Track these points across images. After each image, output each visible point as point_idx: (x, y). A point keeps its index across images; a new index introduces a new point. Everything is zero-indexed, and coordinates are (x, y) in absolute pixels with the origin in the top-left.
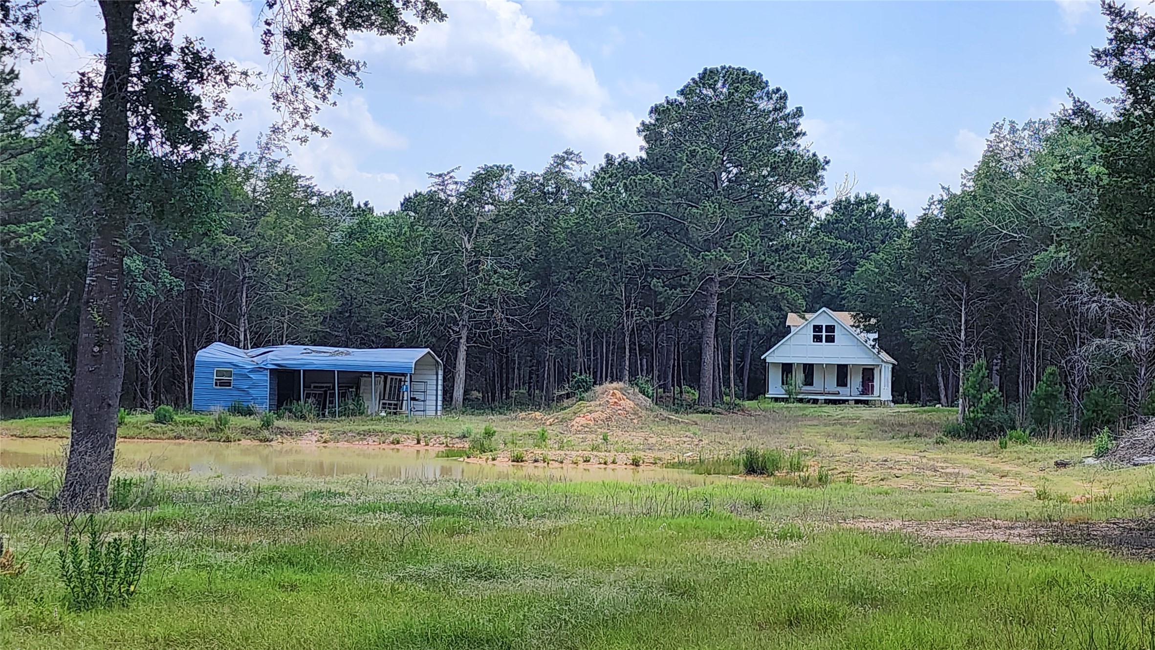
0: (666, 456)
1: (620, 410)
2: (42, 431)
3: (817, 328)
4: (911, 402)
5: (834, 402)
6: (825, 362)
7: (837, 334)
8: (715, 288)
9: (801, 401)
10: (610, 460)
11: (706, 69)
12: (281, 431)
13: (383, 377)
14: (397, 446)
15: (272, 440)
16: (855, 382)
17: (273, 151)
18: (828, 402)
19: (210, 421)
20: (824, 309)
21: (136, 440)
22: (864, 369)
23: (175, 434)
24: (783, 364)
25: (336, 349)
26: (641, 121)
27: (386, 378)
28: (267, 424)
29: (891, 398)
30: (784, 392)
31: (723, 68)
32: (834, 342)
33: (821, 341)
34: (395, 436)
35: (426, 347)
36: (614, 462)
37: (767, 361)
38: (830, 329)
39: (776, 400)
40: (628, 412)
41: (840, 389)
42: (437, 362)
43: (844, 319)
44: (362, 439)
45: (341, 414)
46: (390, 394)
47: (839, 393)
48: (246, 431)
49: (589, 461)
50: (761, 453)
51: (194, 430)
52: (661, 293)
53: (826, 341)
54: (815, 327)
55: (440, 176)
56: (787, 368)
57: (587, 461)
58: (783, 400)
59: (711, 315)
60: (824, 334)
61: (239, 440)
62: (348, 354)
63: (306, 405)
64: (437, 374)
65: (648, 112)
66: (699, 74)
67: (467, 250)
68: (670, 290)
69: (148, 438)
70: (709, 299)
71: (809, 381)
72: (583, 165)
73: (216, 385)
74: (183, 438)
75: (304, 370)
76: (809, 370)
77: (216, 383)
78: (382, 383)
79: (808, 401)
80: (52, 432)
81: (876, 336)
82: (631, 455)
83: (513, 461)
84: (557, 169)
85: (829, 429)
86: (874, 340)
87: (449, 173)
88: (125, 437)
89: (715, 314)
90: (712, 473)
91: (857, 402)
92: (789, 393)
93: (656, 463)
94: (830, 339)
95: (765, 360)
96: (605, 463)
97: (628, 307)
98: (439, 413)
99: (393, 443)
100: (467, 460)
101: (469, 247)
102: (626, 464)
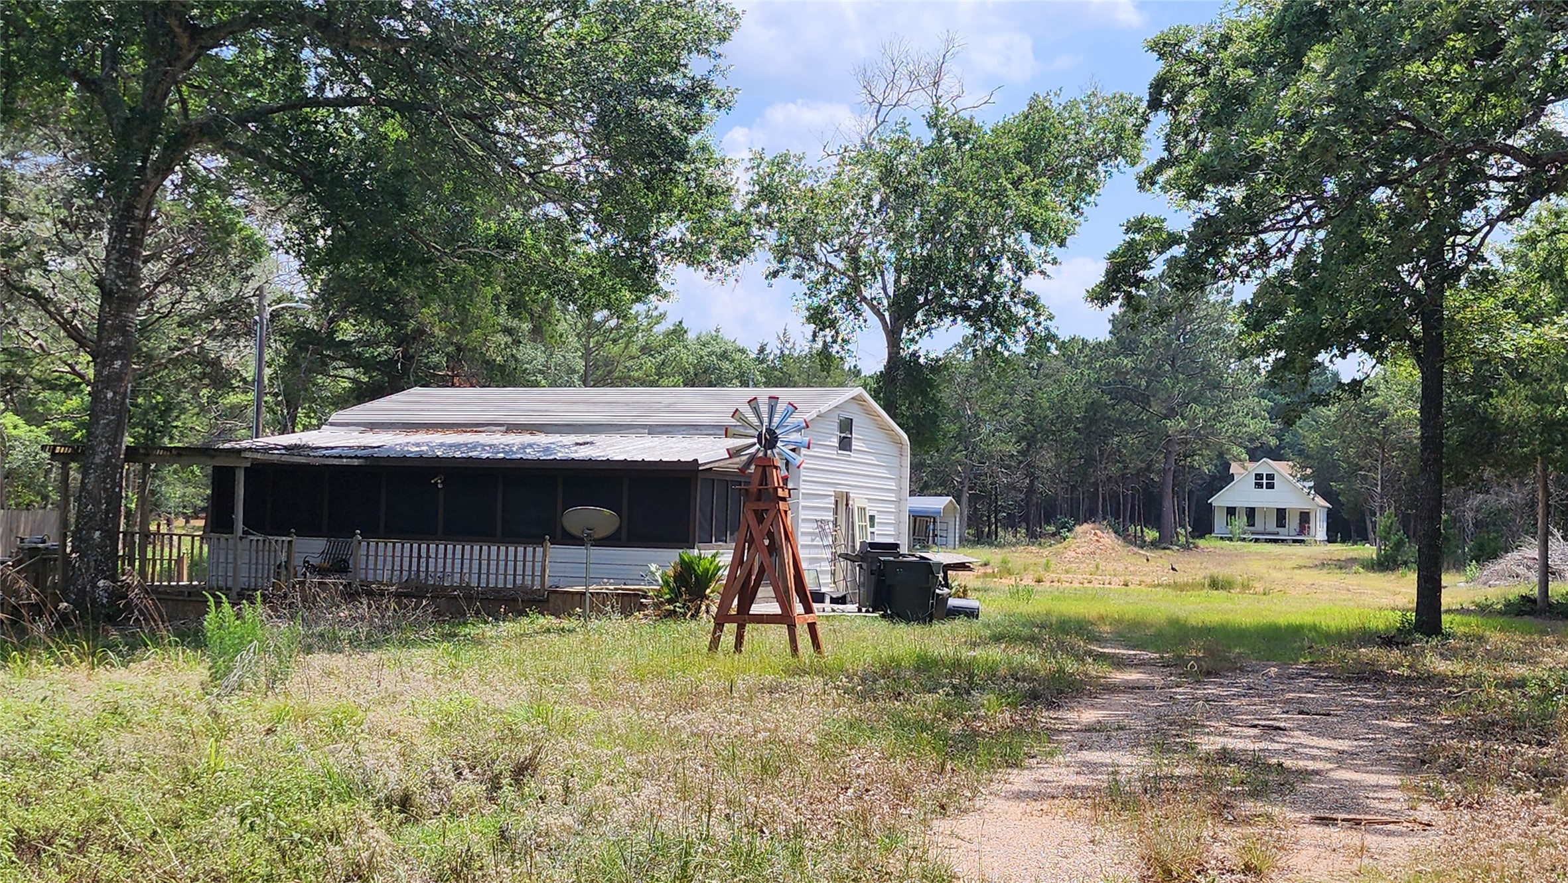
0: (1148, 580)
1: (1102, 546)
3: (1259, 476)
4: (1343, 541)
5: (1275, 541)
6: (1265, 506)
7: (1276, 481)
9: (1242, 539)
10: (1107, 582)
16: (1293, 523)
18: (1267, 541)
20: (1265, 459)
22: (1301, 513)
24: (1227, 508)
29: (1326, 538)
30: (1228, 532)
32: (1274, 488)
33: (1262, 488)
35: (949, 496)
37: (1213, 505)
38: (1270, 477)
39: (1221, 538)
40: (1107, 548)
41: (1280, 530)
42: (955, 507)
43: (1282, 469)
47: (1278, 533)
50: (1220, 578)
53: (1267, 488)
54: (1256, 475)
56: (1231, 511)
58: (1227, 539)
59: (1169, 469)
60: (1264, 481)
64: (956, 517)
71: (1251, 522)
76: (1251, 513)
79: (1251, 540)
81: (1312, 484)
82: (1122, 578)
85: (1270, 563)
86: (1310, 488)
89: (1172, 468)
91: (1295, 541)
92: (1233, 532)
94: (1271, 486)
95: (1211, 504)
98: (957, 547)
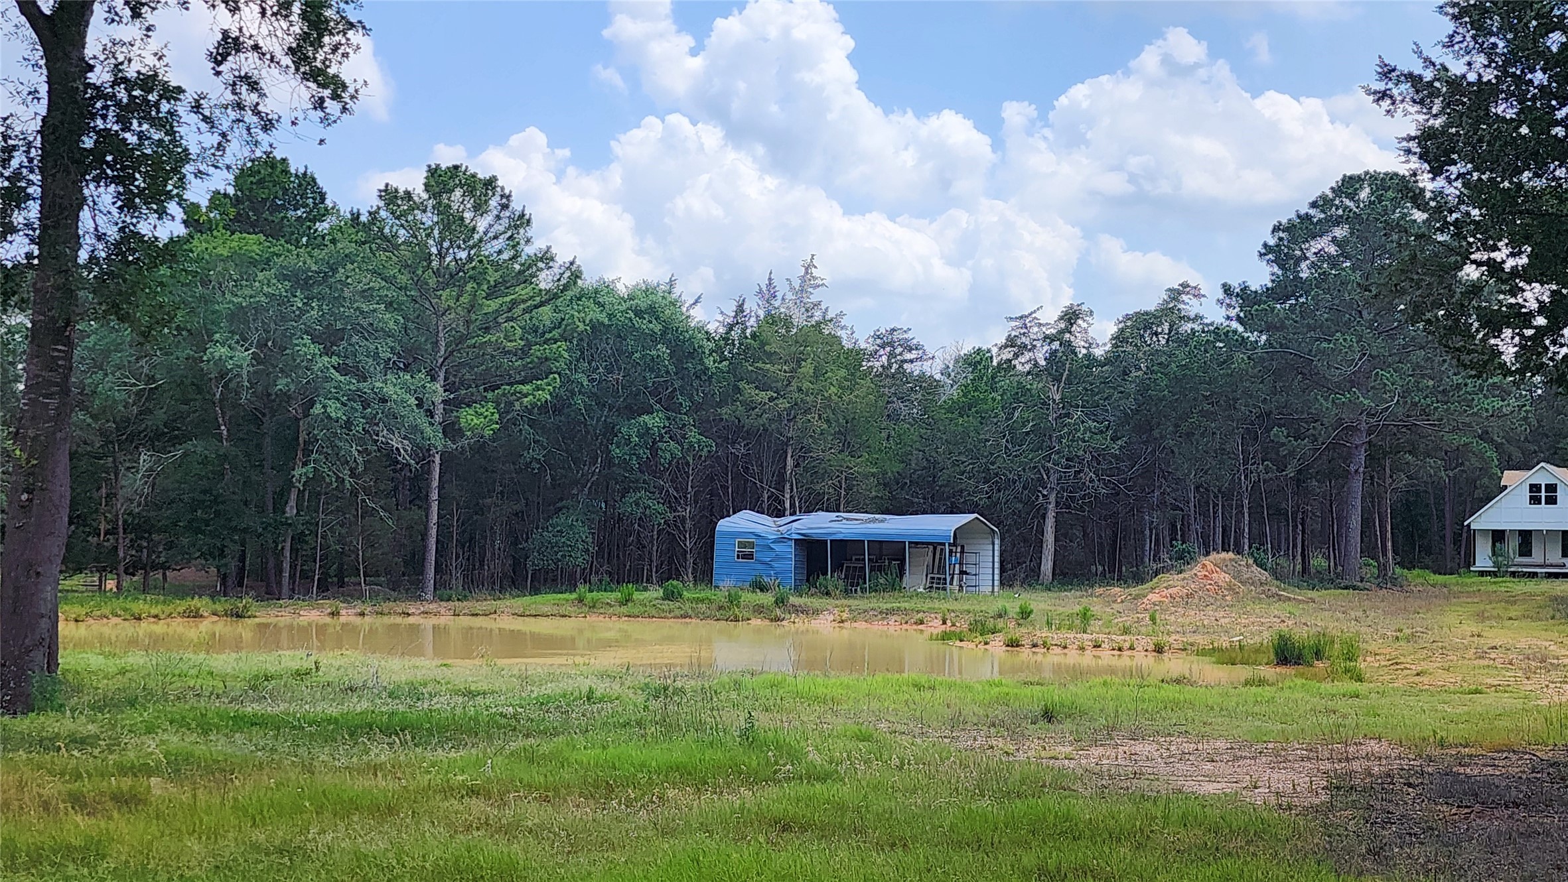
0: (1203, 641)
1: (1210, 584)
2: (546, 609)
3: (1535, 488)
5: (1557, 576)
6: (1544, 527)
7: (1559, 494)
8: (1360, 439)
9: (1513, 574)
10: (1127, 645)
11: (1345, 176)
12: (798, 610)
13: (931, 547)
14: (921, 627)
15: (783, 619)
17: (811, 293)
18: (1550, 575)
19: (720, 596)
20: (1542, 464)
21: (640, 619)
23: (682, 612)
24: (1493, 531)
25: (872, 516)
26: (1262, 242)
27: (935, 549)
28: (780, 602)
30: (1492, 565)
31: (1367, 173)
32: (1556, 503)
33: (1540, 503)
34: (920, 615)
35: (974, 513)
36: (1132, 648)
37: (1472, 527)
38: (1551, 488)
39: (1482, 574)
40: (1220, 587)
41: (1566, 560)
42: (992, 529)
44: (883, 619)
45: (872, 590)
46: (939, 567)
47: (1564, 565)
48: (759, 610)
49: (1100, 646)
51: (702, 607)
52: (1283, 444)
53: (1547, 503)
54: (1531, 486)
55: (1021, 317)
56: (1498, 536)
57: (1097, 646)
58: (1488, 573)
59: (1356, 471)
60: (1543, 494)
61: (749, 619)
62: (882, 521)
63: (831, 579)
64: (993, 544)
65: (1270, 232)
66: (1337, 182)
67: (1054, 401)
68: (1295, 440)
69: (653, 617)
70: (1354, 451)
71: (1525, 550)
72: (1202, 299)
73: (738, 558)
74: (690, 617)
75: (831, 541)
76: (1526, 537)
77: (738, 556)
78: (930, 554)
79: (1524, 575)
80: (555, 610)
82: (1156, 640)
83: (1008, 646)
84: (1171, 305)
87: (1030, 314)
88: (629, 616)
89: (1361, 469)
90: (1237, 661)
92: (1496, 564)
93: (1186, 649)
94: (1551, 501)
95: (1469, 526)
96: (1120, 649)
97: (1245, 463)
98: (996, 589)
99: (915, 623)
100: (958, 643)
101: (1057, 397)
102: (1146, 650)
